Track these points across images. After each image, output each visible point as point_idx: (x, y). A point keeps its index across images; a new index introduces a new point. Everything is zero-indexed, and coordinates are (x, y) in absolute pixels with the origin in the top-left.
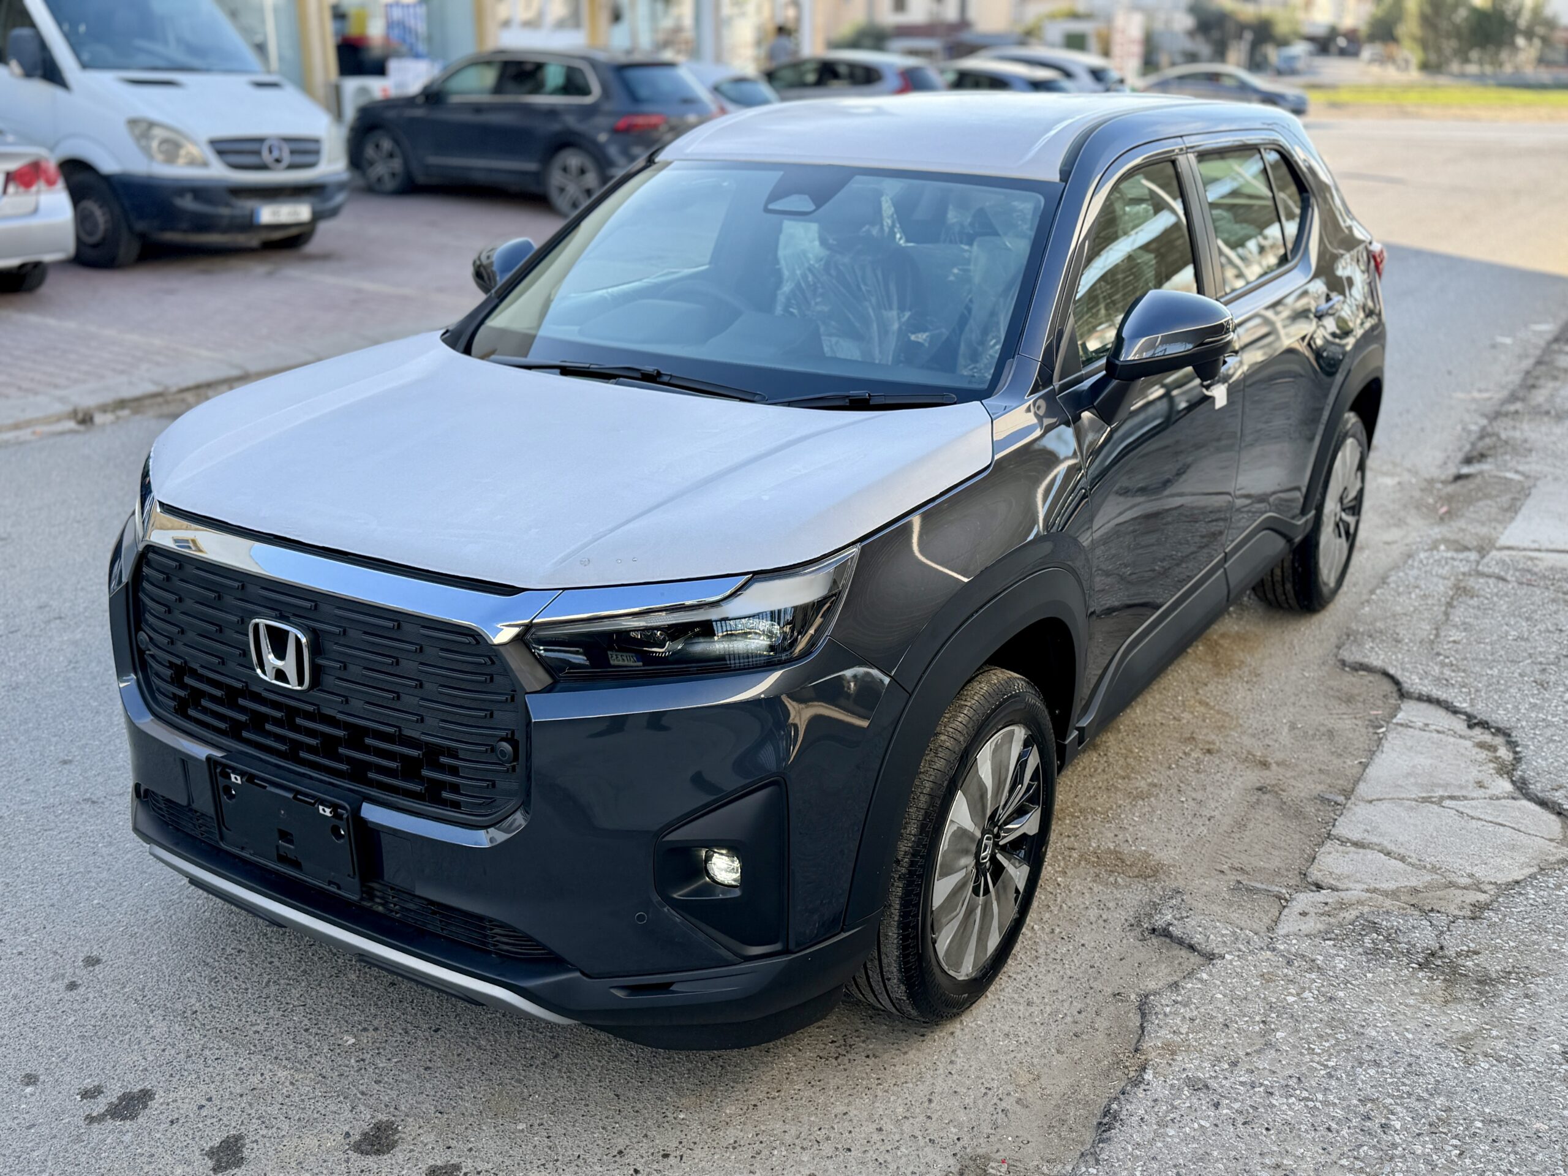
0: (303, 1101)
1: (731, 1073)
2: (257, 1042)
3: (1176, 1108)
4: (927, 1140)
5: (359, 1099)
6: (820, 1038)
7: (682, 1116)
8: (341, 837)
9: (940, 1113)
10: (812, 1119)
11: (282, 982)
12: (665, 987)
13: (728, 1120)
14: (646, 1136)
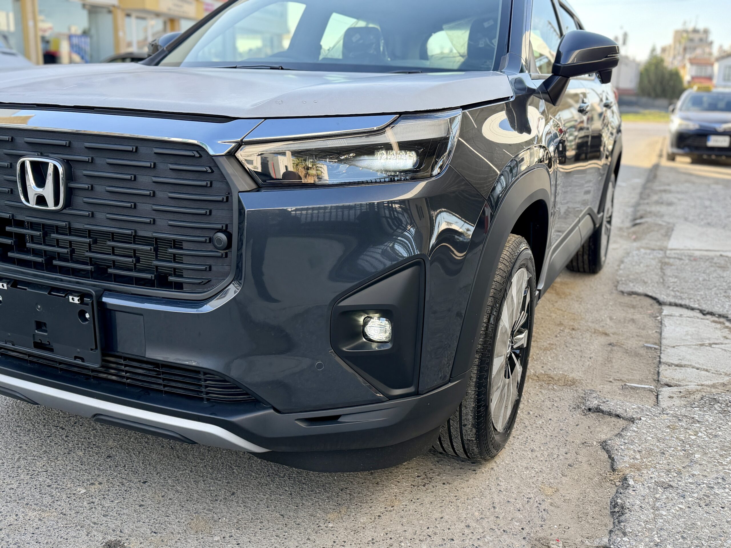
0: (49, 530)
1: (357, 497)
2: (12, 495)
3: (659, 499)
4: (501, 530)
5: (93, 527)
6: (410, 475)
7: (331, 525)
8: (86, 320)
9: (503, 514)
10: (421, 522)
11: (29, 458)
12: (334, 419)
13: (363, 526)
14: (308, 539)
